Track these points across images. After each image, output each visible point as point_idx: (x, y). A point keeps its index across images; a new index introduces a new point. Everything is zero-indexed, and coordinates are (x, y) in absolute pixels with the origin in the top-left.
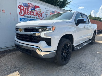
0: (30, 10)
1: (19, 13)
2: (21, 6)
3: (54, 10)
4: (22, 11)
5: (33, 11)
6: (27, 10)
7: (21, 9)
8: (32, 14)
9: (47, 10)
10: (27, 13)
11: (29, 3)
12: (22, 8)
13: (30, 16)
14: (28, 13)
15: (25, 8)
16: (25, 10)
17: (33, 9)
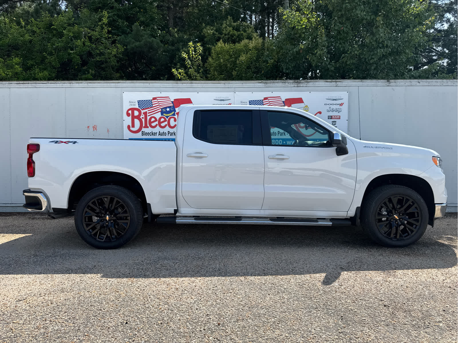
0: (158, 116)
1: (129, 127)
2: (133, 110)
4: (137, 122)
5: (167, 117)
6: (148, 118)
7: (133, 117)
8: (163, 125)
10: (150, 123)
11: (154, 99)
12: (136, 113)
13: (158, 129)
14: (153, 124)
15: (142, 111)
16: (144, 116)
17: (168, 109)
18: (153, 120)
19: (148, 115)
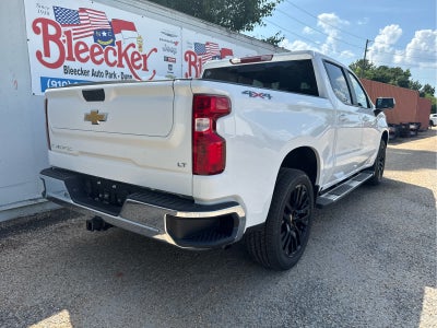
0: (90, 41)
1: (39, 54)
2: (45, 22)
3: (203, 39)
4: (53, 46)
5: (104, 46)
6: (74, 43)
7: (47, 38)
8: (98, 58)
9: (169, 38)
10: (78, 52)
11: (82, 10)
12: (52, 30)
13: (89, 66)
14: (83, 56)
15: (63, 29)
16: (65, 38)
17: (104, 34)
18: (82, 47)
19: (73, 37)
